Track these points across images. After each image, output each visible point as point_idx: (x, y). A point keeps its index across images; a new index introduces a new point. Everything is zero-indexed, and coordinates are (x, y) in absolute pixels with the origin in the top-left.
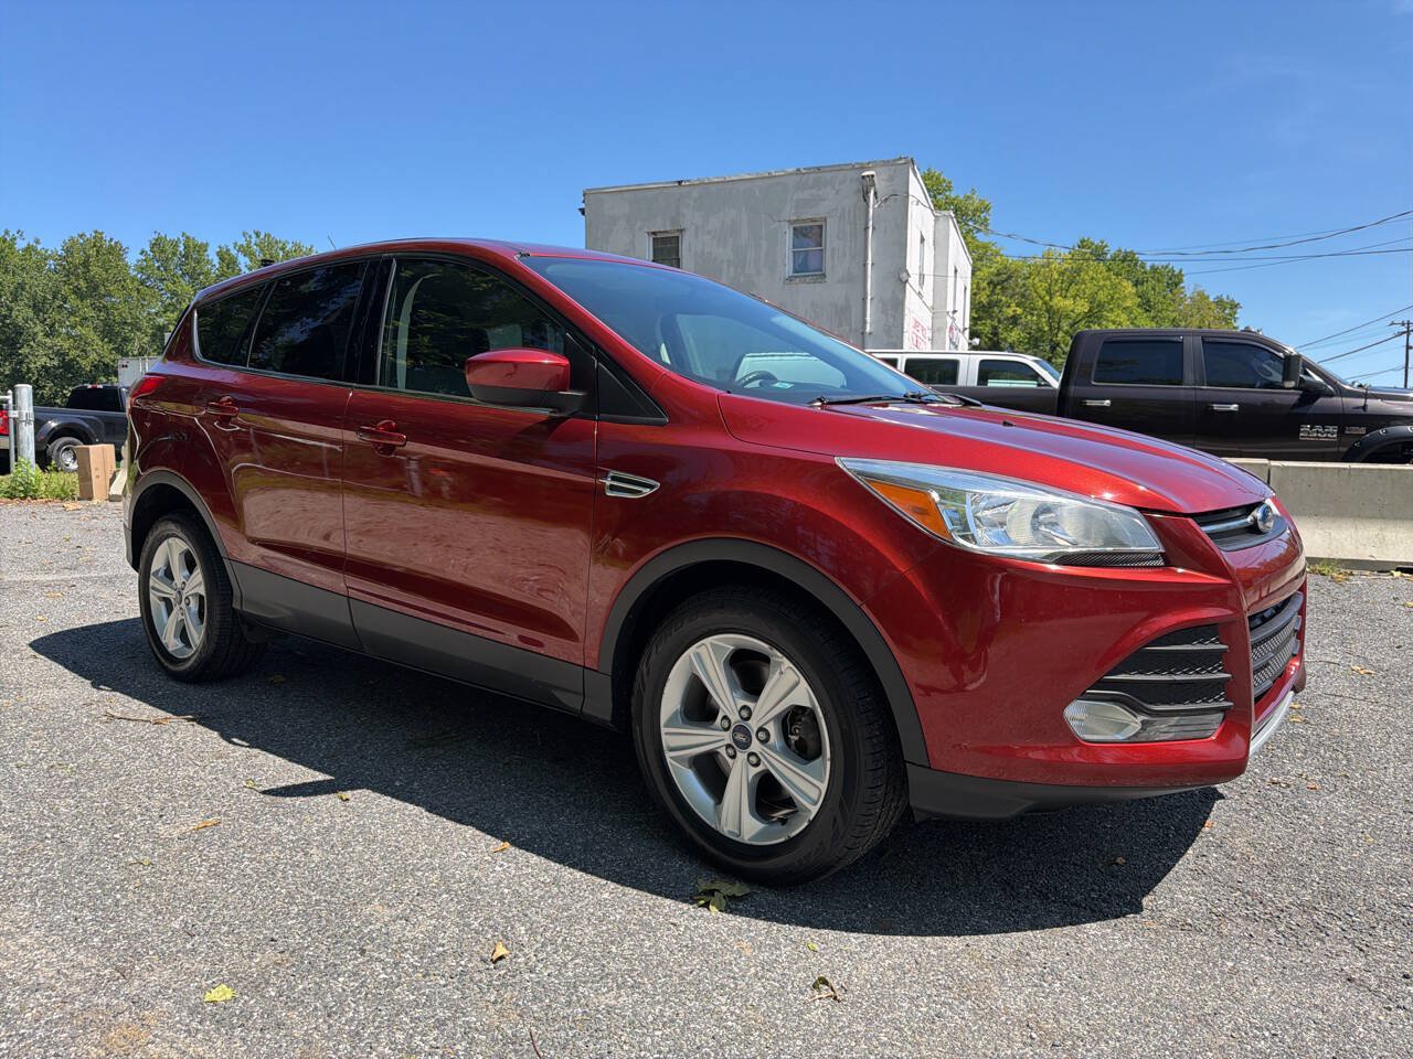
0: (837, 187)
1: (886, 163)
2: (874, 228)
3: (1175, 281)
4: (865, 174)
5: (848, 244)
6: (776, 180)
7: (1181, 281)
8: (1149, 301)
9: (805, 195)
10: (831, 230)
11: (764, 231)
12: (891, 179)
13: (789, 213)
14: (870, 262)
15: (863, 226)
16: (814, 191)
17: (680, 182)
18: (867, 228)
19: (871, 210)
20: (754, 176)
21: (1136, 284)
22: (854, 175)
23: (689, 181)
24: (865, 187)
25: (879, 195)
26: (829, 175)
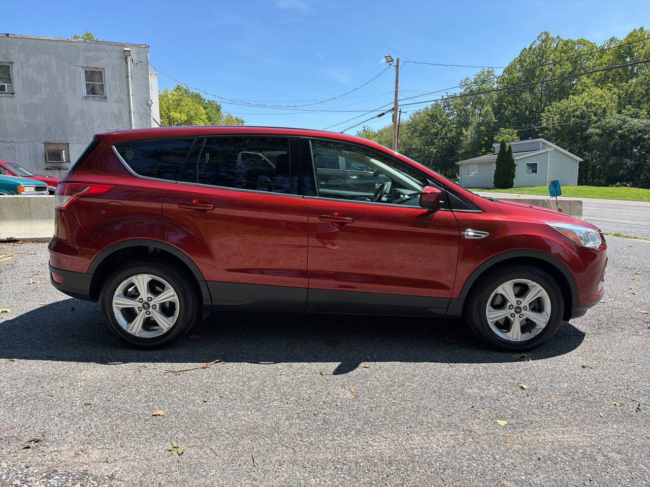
0: (109, 53)
1: (135, 45)
2: (131, 77)
3: (218, 109)
4: (125, 49)
5: (118, 83)
6: (71, 44)
7: (220, 109)
8: (210, 117)
9: (91, 54)
10: (108, 75)
11: (67, 70)
12: (138, 53)
13: (81, 62)
14: (131, 93)
15: (125, 76)
16: (95, 53)
17: (7, 35)
18: (127, 77)
19: (129, 67)
20: (58, 39)
21: (205, 108)
22: (119, 48)
23: (13, 35)
24: (126, 56)
25: (134, 60)
26: (104, 46)
